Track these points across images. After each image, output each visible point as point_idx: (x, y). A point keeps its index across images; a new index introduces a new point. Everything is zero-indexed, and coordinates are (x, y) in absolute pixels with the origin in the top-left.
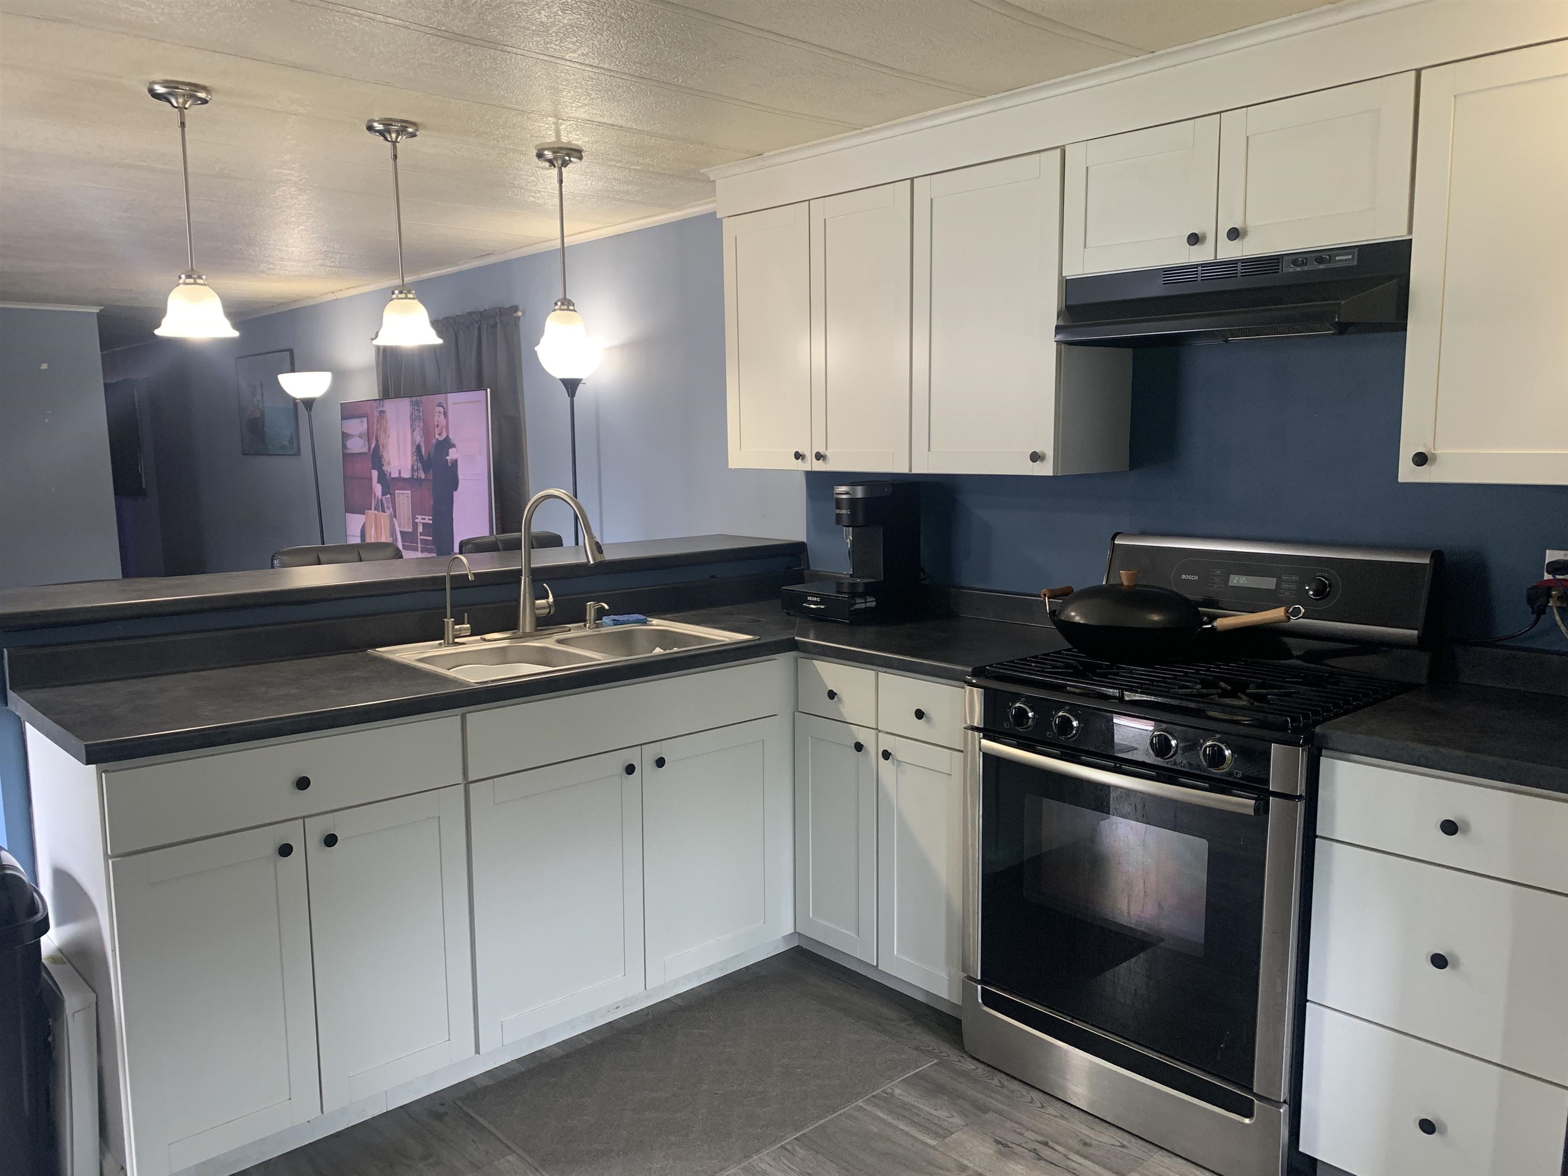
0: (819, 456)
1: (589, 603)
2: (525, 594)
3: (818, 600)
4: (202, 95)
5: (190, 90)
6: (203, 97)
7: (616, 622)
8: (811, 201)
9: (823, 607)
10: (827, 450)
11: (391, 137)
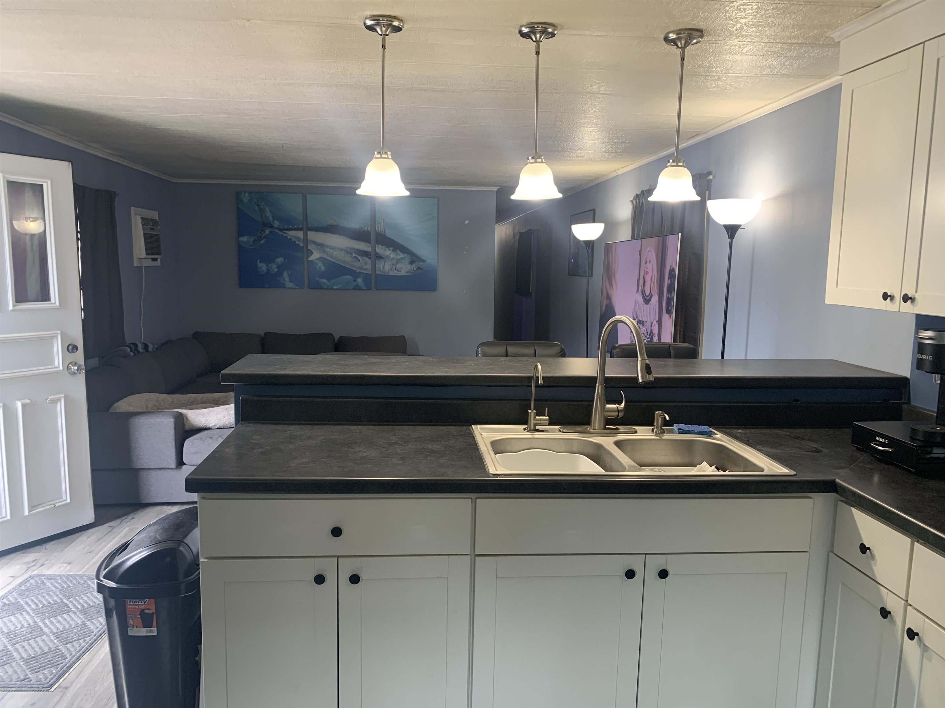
0: (906, 298)
1: (657, 412)
2: (597, 399)
3: (886, 442)
4: (396, 23)
5: (387, 21)
6: (397, 25)
7: (681, 431)
8: (926, 43)
9: (890, 450)
10: (916, 292)
11: (536, 38)
